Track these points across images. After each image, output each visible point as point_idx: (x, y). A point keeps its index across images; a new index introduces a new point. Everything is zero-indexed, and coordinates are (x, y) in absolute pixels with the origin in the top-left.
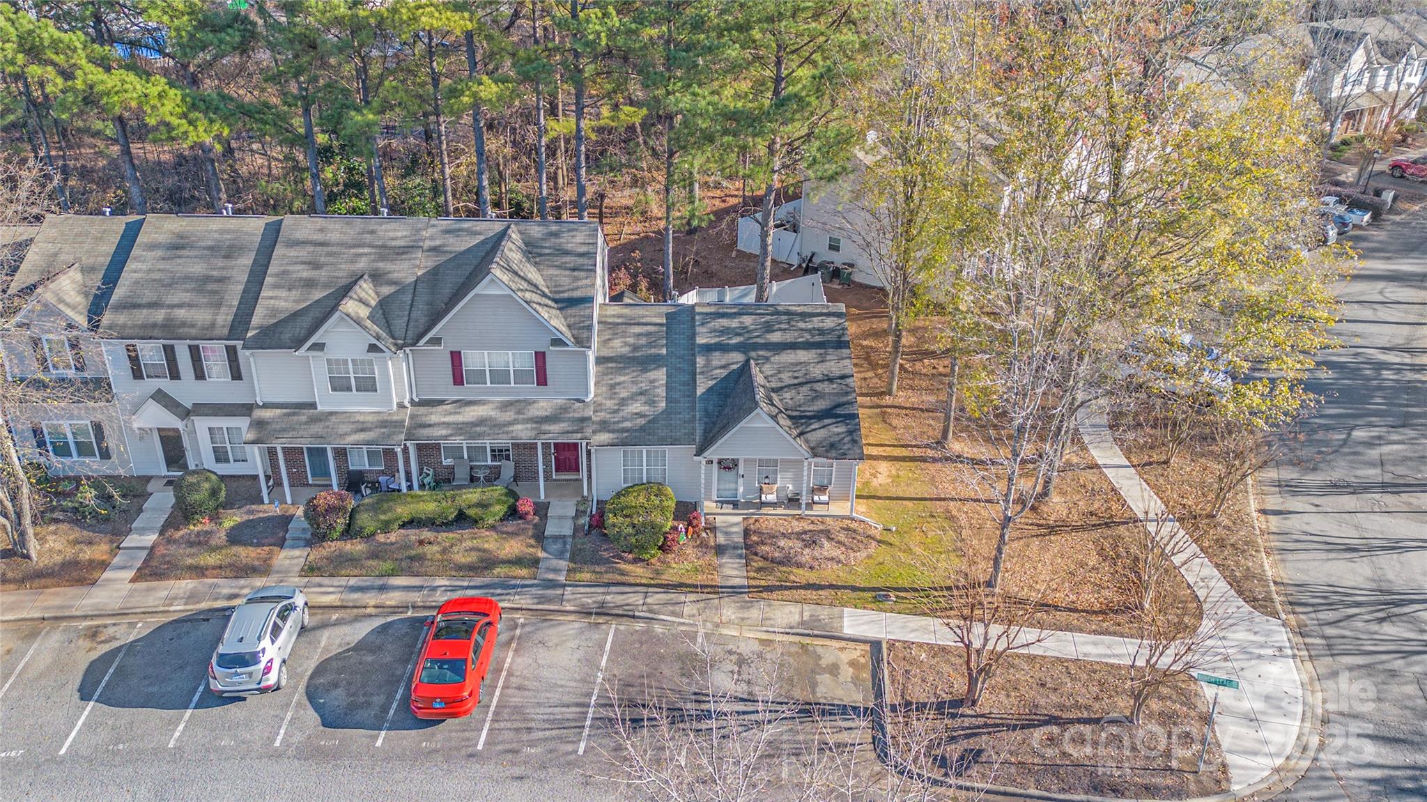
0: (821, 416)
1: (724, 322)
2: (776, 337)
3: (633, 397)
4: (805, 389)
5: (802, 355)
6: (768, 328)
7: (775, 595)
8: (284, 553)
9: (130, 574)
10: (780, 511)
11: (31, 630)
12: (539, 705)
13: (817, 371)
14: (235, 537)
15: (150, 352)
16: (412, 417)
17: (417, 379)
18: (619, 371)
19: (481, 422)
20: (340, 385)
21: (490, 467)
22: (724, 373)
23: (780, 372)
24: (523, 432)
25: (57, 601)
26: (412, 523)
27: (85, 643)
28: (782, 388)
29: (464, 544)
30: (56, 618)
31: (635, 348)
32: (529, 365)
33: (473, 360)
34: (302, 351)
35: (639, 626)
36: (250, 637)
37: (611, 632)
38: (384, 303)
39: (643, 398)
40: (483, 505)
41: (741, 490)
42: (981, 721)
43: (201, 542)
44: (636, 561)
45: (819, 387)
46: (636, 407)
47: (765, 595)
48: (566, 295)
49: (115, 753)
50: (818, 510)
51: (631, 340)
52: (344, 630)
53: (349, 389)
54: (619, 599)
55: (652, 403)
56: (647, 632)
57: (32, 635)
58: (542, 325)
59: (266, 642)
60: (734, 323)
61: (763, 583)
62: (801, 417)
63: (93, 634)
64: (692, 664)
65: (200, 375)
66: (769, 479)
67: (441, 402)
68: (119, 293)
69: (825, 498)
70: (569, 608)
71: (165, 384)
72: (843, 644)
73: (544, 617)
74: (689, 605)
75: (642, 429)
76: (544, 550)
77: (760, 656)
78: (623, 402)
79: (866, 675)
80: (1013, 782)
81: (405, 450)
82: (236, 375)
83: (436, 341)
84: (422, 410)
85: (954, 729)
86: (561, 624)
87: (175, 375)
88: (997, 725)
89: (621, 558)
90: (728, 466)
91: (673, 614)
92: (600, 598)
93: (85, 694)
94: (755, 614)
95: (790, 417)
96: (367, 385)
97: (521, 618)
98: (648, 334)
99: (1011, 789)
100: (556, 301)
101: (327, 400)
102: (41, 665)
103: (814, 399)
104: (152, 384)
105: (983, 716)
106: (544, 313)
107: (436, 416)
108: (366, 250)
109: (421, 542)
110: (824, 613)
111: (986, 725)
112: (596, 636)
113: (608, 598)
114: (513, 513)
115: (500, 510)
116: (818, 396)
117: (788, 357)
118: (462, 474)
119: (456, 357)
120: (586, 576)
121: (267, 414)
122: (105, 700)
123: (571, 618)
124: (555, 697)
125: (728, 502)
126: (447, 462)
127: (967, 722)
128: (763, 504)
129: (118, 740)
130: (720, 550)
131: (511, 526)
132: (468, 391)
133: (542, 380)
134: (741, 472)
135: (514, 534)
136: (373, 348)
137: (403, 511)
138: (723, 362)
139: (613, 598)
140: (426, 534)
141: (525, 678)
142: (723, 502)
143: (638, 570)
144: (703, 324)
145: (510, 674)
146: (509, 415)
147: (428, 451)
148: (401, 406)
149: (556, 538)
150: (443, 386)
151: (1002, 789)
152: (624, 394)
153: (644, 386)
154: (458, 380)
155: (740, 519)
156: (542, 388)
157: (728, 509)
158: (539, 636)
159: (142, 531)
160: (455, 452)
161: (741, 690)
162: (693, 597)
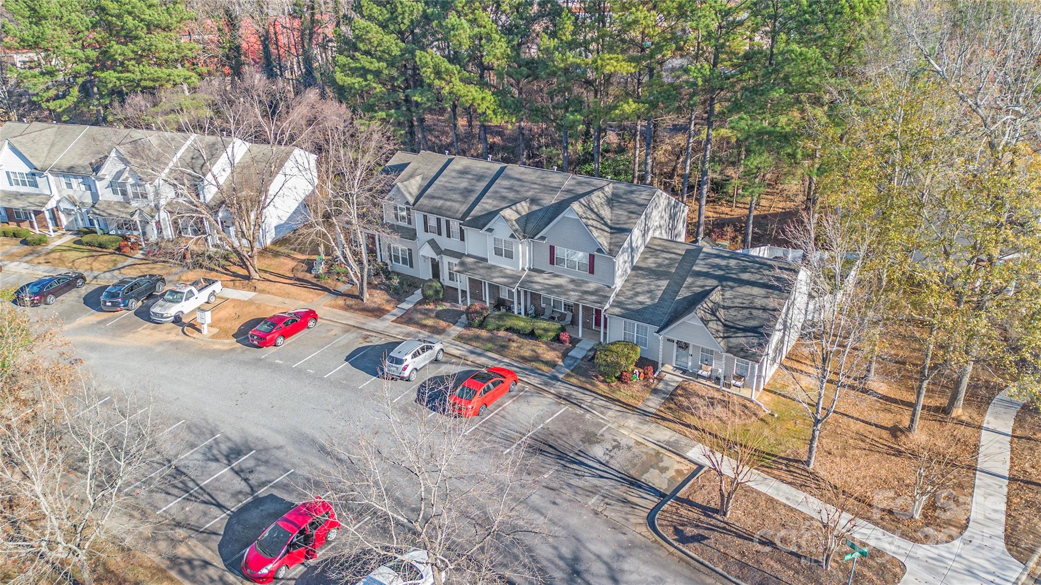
0: (745, 330)
1: (718, 261)
2: (745, 276)
3: (643, 293)
4: (746, 312)
5: (756, 291)
6: (744, 270)
7: (666, 423)
8: (454, 327)
9: (395, 318)
10: (708, 383)
11: (349, 328)
12: (504, 427)
13: (759, 302)
14: (439, 315)
15: (432, 222)
16: (528, 276)
17: (534, 257)
18: (644, 277)
19: (557, 286)
20: (498, 252)
21: (562, 314)
22: (700, 290)
23: (735, 298)
24: (573, 298)
25: (363, 321)
26: (509, 329)
27: (361, 340)
28: (730, 308)
29: (527, 348)
30: (358, 328)
31: (660, 265)
32: (586, 261)
33: (559, 252)
34: (483, 231)
35: (580, 411)
36: (403, 352)
37: (564, 409)
38: (529, 216)
39: (649, 295)
40: (546, 330)
41: (690, 364)
42: (722, 525)
43: (426, 313)
44: (604, 381)
45: (755, 312)
46: (641, 298)
47: (659, 421)
48: (618, 226)
49: (341, 383)
50: (733, 390)
51: (659, 261)
52: (453, 367)
53: (501, 255)
54: (580, 396)
55: (652, 298)
56: (582, 415)
57: (347, 331)
58: (593, 240)
59: (409, 357)
60: (723, 263)
61: (663, 415)
62: (732, 327)
63: (366, 338)
64: (591, 438)
65: (449, 236)
66: (707, 361)
67: (543, 272)
68: (429, 191)
69: (738, 383)
70: (552, 391)
71: (435, 236)
72: (682, 460)
73: (539, 391)
74: (613, 412)
75: (638, 311)
76: (563, 361)
77: (629, 448)
78: (637, 294)
79: (680, 480)
80: (711, 560)
81: (519, 292)
82: (462, 239)
83: (543, 238)
84: (533, 273)
85: (702, 522)
86: (545, 397)
87: (440, 234)
88: (731, 531)
89: (597, 377)
90: (683, 346)
91: (602, 413)
92: (571, 392)
93: (346, 360)
94: (645, 428)
95: (725, 325)
96: (509, 255)
97: (527, 388)
98: (670, 259)
99: (707, 563)
100: (611, 228)
101: (493, 260)
102: (342, 343)
103: (748, 318)
104: (431, 236)
105: (726, 523)
106: (595, 233)
107: (538, 278)
108: (536, 186)
109: (510, 340)
110: (684, 441)
111: (724, 528)
112: (554, 408)
113: (575, 393)
114: (557, 339)
115: (552, 334)
116: (751, 317)
117: (747, 290)
118: (548, 313)
119: (552, 249)
120: (573, 380)
121: (469, 260)
122: (352, 364)
123: (551, 396)
124: (514, 426)
125: (680, 369)
126: (543, 305)
127: (713, 522)
128: (699, 376)
129: (345, 379)
130: (655, 391)
131: (556, 345)
132: (556, 268)
133: (592, 271)
134: (691, 352)
135: (554, 349)
136: (512, 236)
137: (509, 323)
138: (702, 284)
139: (577, 394)
140: (515, 337)
141: (508, 413)
142: (677, 368)
143: (603, 386)
144: (703, 259)
145: (503, 409)
146: (572, 286)
147: (535, 297)
148: (523, 269)
149: (573, 358)
150: (544, 263)
151: (701, 560)
152: (639, 290)
153: (653, 287)
154: (552, 262)
155: (681, 380)
156: (591, 275)
157: (678, 373)
158: (531, 399)
159: (409, 302)
160: (547, 300)
161: (604, 459)
162: (618, 408)
